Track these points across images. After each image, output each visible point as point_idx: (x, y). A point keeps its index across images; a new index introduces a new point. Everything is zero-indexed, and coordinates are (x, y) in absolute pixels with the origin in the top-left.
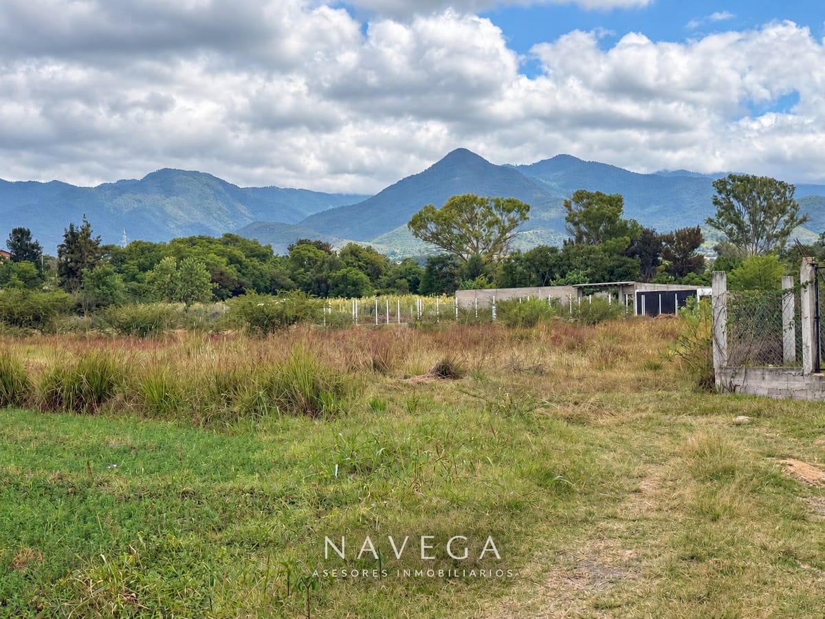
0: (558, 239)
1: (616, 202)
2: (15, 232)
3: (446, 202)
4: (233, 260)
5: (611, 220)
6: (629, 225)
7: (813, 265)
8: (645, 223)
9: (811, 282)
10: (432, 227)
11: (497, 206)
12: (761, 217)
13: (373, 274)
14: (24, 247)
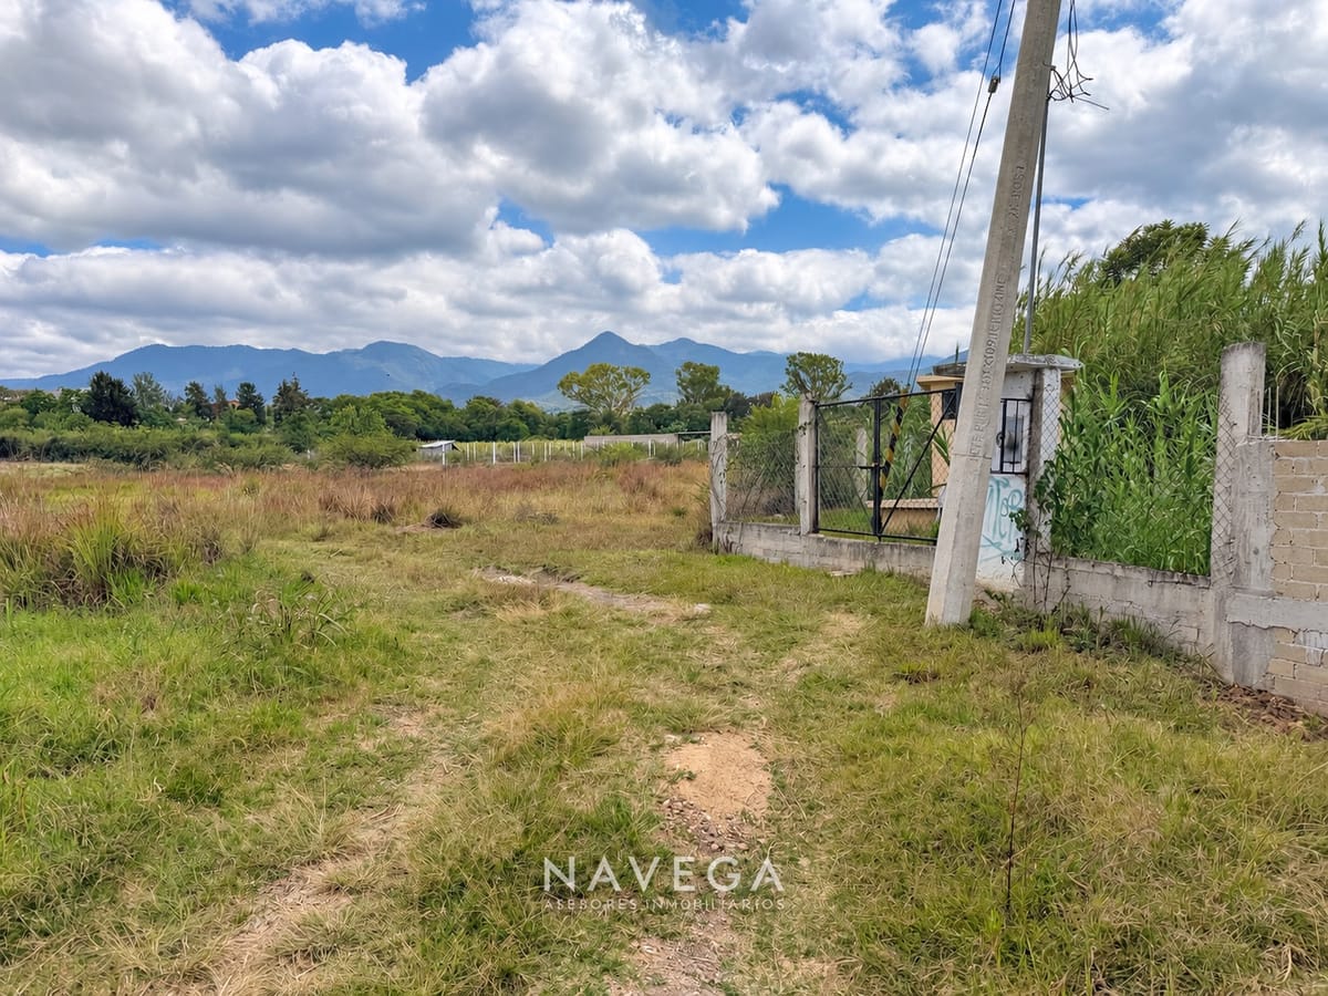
0: (672, 399)
1: (714, 372)
2: (242, 386)
3: (587, 369)
4: (418, 410)
5: (712, 384)
6: (724, 389)
7: (813, 402)
8: (736, 389)
9: (810, 423)
10: (576, 388)
11: (627, 372)
12: (819, 384)
13: (533, 424)
14: (249, 397)
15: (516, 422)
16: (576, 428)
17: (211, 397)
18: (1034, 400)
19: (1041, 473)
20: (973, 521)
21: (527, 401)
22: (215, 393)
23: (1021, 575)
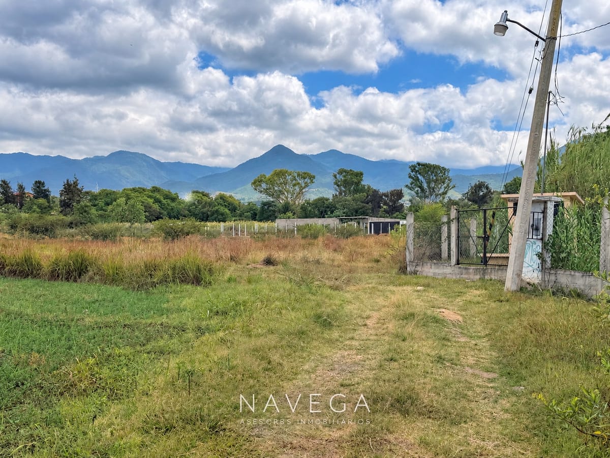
0: (329, 193)
1: (360, 175)
2: (36, 183)
3: (272, 173)
4: (157, 201)
5: (357, 184)
6: (366, 188)
7: (456, 209)
8: (374, 187)
9: (456, 218)
10: (264, 186)
11: (299, 175)
12: (433, 185)
13: (233, 210)
14: (41, 191)
15: (222, 209)
16: (265, 213)
17: (14, 189)
18: (544, 212)
19: (547, 239)
20: (521, 255)
21: (228, 194)
22: (17, 188)
23: (540, 277)
